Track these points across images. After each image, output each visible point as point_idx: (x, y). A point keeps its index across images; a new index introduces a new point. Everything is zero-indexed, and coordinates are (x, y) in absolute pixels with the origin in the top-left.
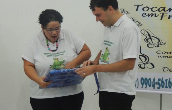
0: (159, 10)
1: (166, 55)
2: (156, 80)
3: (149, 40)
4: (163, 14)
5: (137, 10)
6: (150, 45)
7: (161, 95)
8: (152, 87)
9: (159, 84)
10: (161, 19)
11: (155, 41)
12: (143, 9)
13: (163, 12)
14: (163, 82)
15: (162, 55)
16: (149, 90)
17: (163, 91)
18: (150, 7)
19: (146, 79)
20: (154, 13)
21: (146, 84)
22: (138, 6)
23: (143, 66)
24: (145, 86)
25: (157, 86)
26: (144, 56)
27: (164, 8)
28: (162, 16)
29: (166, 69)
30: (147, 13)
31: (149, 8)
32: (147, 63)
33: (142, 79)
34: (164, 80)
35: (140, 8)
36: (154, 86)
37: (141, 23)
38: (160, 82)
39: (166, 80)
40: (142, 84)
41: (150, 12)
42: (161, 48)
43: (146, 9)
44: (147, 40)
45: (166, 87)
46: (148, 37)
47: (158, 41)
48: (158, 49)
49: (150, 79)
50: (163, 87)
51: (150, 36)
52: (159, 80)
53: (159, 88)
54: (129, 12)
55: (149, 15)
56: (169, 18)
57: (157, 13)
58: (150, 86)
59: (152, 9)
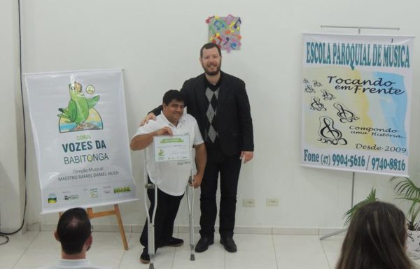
0: (353, 83)
1: (360, 130)
2: (349, 158)
3: (343, 115)
4: (357, 86)
5: (330, 82)
6: (343, 120)
7: (354, 173)
8: (344, 165)
9: (351, 161)
10: (356, 92)
11: (349, 115)
12: (337, 81)
13: (357, 84)
14: (356, 159)
15: (356, 131)
16: (342, 168)
17: (355, 169)
18: (344, 79)
19: (338, 155)
20: (347, 85)
21: (338, 161)
22: (331, 78)
23: (335, 142)
24: (337, 163)
25: (349, 163)
26: (337, 131)
27: (359, 81)
28: (356, 89)
29: (359, 146)
30: (341, 85)
31: (342, 81)
32: (339, 139)
33: (334, 155)
34: (357, 157)
35: (334, 80)
36: (346, 163)
37: (335, 95)
38: (353, 160)
39: (359, 158)
40: (334, 161)
41: (343, 84)
42: (355, 123)
43: (339, 81)
44: (340, 114)
45: (359, 165)
46: (341, 111)
47: (351, 115)
48: (351, 124)
49: (342, 156)
50: (356, 165)
51: (343, 110)
52: (352, 157)
53: (351, 166)
54: (322, 83)
55: (342, 88)
56: (364, 91)
57: (351, 85)
58: (342, 163)
59: (346, 81)
